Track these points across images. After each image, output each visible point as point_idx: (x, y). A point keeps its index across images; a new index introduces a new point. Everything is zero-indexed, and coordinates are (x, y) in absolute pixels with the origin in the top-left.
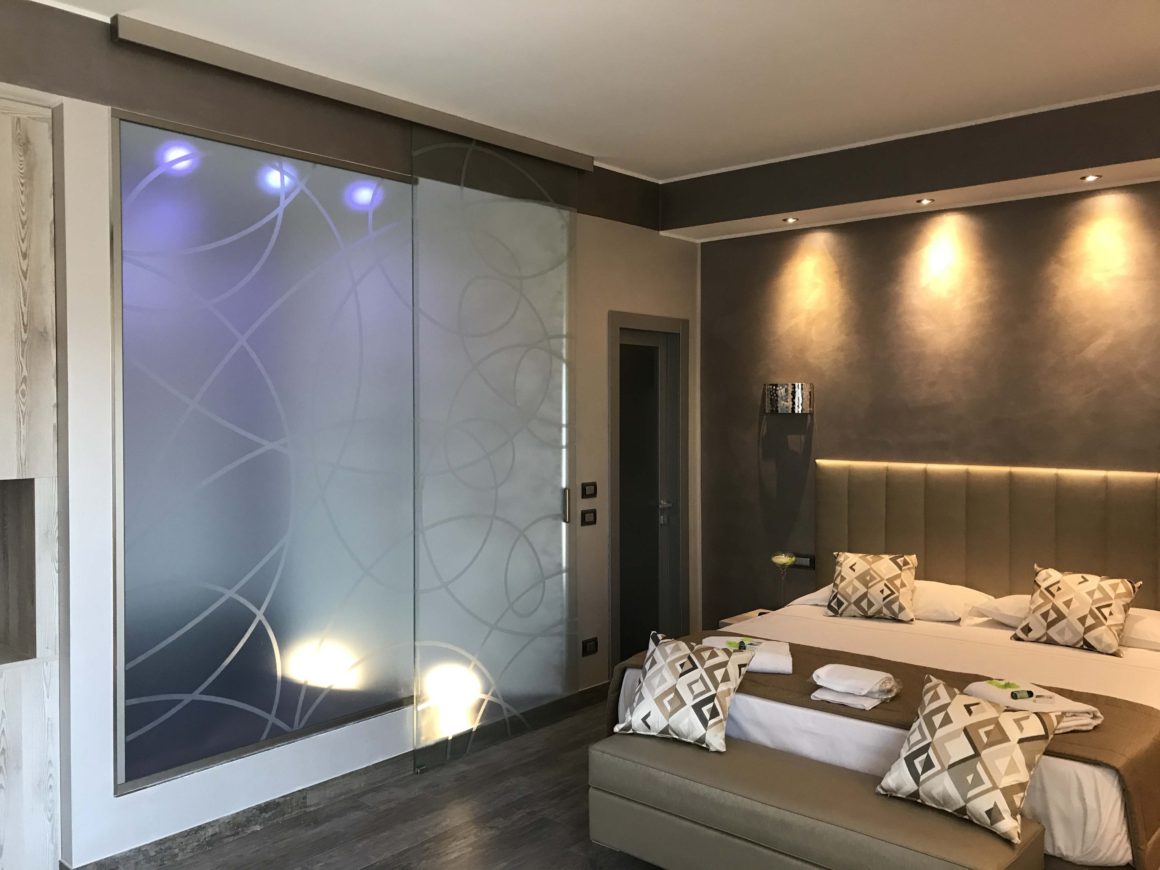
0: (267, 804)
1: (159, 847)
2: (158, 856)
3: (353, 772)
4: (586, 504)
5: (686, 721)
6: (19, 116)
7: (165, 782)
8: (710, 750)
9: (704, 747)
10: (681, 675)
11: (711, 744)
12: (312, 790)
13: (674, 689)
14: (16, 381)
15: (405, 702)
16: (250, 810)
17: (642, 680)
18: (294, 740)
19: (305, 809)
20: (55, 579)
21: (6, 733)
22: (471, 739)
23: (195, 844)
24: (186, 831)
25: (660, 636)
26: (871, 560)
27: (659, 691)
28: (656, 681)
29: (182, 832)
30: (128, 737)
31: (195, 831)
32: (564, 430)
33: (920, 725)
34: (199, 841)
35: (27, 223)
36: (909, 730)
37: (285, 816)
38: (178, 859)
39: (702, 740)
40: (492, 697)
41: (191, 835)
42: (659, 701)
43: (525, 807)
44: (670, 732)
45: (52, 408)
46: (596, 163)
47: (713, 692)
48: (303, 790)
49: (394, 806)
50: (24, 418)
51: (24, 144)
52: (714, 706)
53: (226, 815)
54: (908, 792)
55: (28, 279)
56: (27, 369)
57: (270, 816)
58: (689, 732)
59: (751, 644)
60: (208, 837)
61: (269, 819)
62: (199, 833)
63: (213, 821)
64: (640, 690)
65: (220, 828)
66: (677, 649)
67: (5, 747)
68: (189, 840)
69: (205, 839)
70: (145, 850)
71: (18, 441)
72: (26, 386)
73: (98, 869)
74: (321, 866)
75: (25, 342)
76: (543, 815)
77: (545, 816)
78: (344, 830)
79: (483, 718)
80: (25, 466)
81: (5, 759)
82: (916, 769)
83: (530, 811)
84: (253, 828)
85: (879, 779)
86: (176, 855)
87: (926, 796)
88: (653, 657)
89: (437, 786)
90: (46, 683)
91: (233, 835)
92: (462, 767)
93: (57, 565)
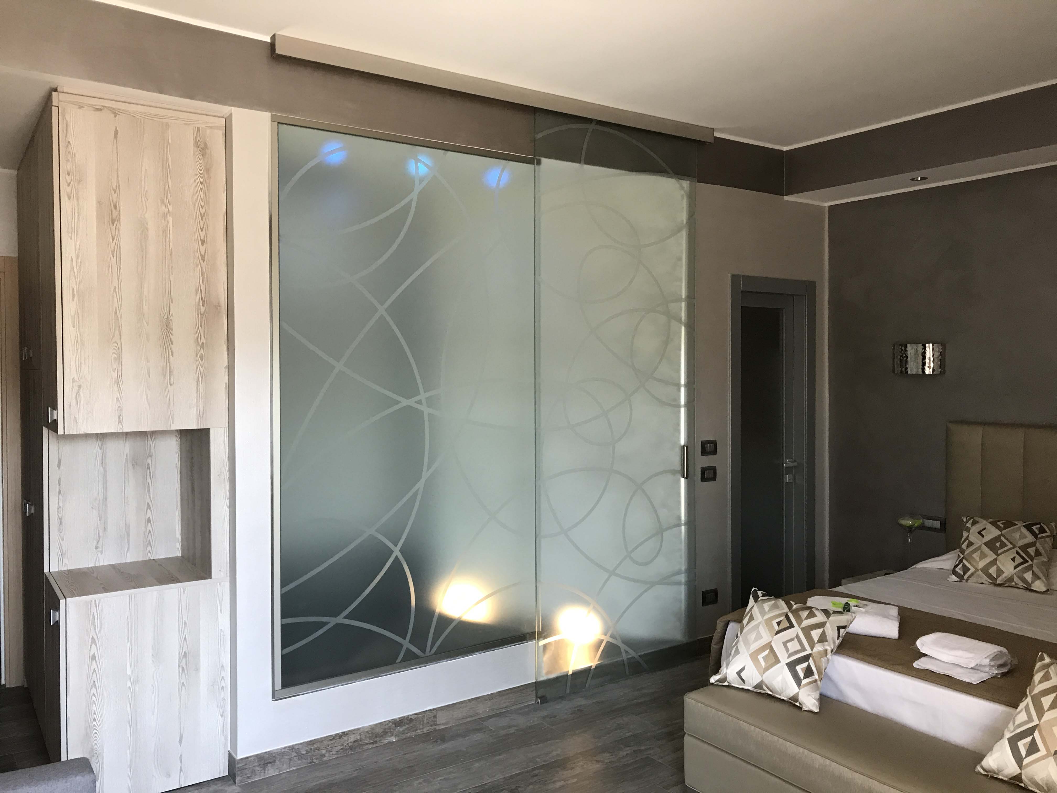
0: (401, 719)
1: (309, 747)
2: (308, 754)
3: (479, 697)
4: (707, 461)
5: (779, 678)
6: (199, 126)
7: (314, 692)
8: (803, 709)
9: (797, 706)
10: (777, 633)
11: (804, 704)
12: (442, 710)
13: (769, 646)
14: (196, 347)
15: (528, 636)
16: (387, 722)
17: (739, 634)
18: (426, 665)
19: (435, 727)
20: (226, 514)
21: (187, 640)
22: (590, 676)
23: (339, 747)
24: (332, 735)
25: (760, 593)
26: (1002, 526)
27: (755, 646)
28: (753, 636)
29: (329, 736)
30: (284, 650)
31: (339, 736)
32: (683, 390)
33: (1027, 705)
34: (343, 745)
35: (205, 215)
36: (1017, 708)
37: (417, 731)
38: (325, 759)
39: (795, 698)
40: (609, 638)
41: (336, 740)
42: (754, 656)
43: (632, 745)
44: (764, 687)
45: (224, 369)
46: (717, 134)
47: (809, 651)
48: (434, 709)
49: (513, 731)
50: (202, 378)
51: (203, 149)
52: (809, 665)
53: (365, 725)
54: (1010, 775)
55: (205, 262)
56: (204, 337)
57: (403, 730)
58: (782, 688)
59: (857, 606)
60: (351, 742)
61: (403, 733)
62: (343, 739)
63: (354, 730)
64: (736, 644)
65: (360, 735)
66: (775, 607)
67: (187, 651)
68: (334, 743)
69: (348, 744)
70: (298, 748)
71: (197, 397)
72: (204, 351)
73: (258, 761)
74: (441, 780)
75: (204, 314)
76: (648, 754)
77: (649, 756)
78: (465, 750)
79: (602, 657)
80: (203, 418)
81: (186, 661)
82: (1019, 751)
83: (636, 749)
84: (389, 738)
85: (980, 757)
86: (324, 756)
87: (1029, 780)
88: (751, 613)
89: (555, 717)
90: (219, 600)
91: (372, 743)
92: (580, 702)
93: (228, 501)
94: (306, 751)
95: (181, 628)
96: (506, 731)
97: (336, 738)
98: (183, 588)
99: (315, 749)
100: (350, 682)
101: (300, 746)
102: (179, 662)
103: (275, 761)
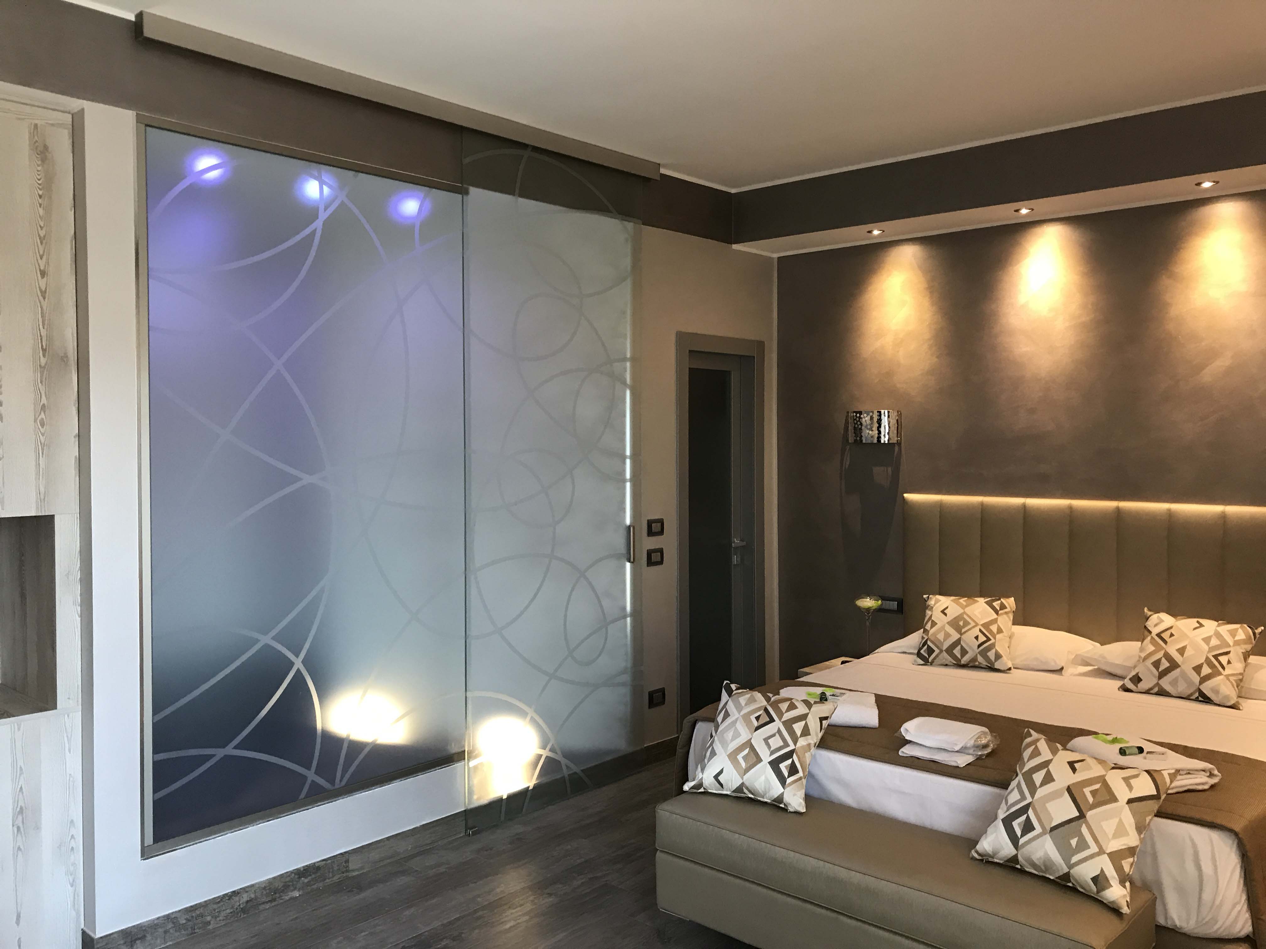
0: (306, 868)
2: (188, 924)
3: (399, 834)
4: (652, 543)
5: (762, 779)
6: (36, 122)
7: (196, 844)
8: (788, 811)
9: (782, 807)
10: (757, 728)
11: (790, 804)
12: (355, 852)
13: (749, 744)
14: (35, 409)
15: (455, 757)
16: (288, 874)
17: (714, 734)
18: (335, 799)
19: (348, 874)
20: (77, 624)
21: (24, 790)
22: (528, 798)
23: (228, 911)
24: (218, 897)
25: (733, 686)
26: (965, 603)
27: (733, 746)
28: (730, 735)
29: (214, 898)
30: (157, 794)
32: (628, 462)
33: (1019, 783)
34: (232, 907)
35: (46, 239)
36: (1007, 789)
37: (325, 881)
38: (210, 927)
39: (780, 799)
40: (550, 753)
41: (224, 901)
42: (733, 757)
43: (587, 872)
44: (745, 791)
45: (73, 439)
46: (663, 171)
47: (792, 747)
48: (345, 852)
49: (444, 870)
50: (43, 449)
51: (42, 152)
52: (793, 762)
53: (262, 880)
54: (1006, 857)
55: (46, 298)
56: (46, 396)
57: (309, 881)
58: (765, 789)
59: (833, 695)
60: (242, 903)
61: (308, 884)
62: (233, 899)
63: (248, 887)
64: (712, 744)
65: (255, 893)
66: (752, 700)
67: (23, 805)
68: (222, 906)
69: (240, 905)
70: (174, 917)
71: (36, 474)
72: (45, 415)
73: (123, 939)
74: (365, 935)
75: (44, 367)
76: (607, 881)
77: (608, 882)
78: (389, 897)
79: (540, 775)
80: (44, 501)
81: (23, 819)
82: (1015, 832)
83: (592, 876)
84: (291, 893)
85: (973, 843)
86: (209, 923)
87: (1026, 861)
88: (726, 709)
89: (491, 849)
90: (67, 736)
91: (270, 901)
92: (518, 828)
93: (79, 609)
94: (186, 919)
95: (15, 776)
96: (434, 870)
97: (224, 900)
98: (17, 724)
99: (198, 916)
100: (241, 828)
101: (178, 915)
102: (13, 821)
103: (145, 936)
